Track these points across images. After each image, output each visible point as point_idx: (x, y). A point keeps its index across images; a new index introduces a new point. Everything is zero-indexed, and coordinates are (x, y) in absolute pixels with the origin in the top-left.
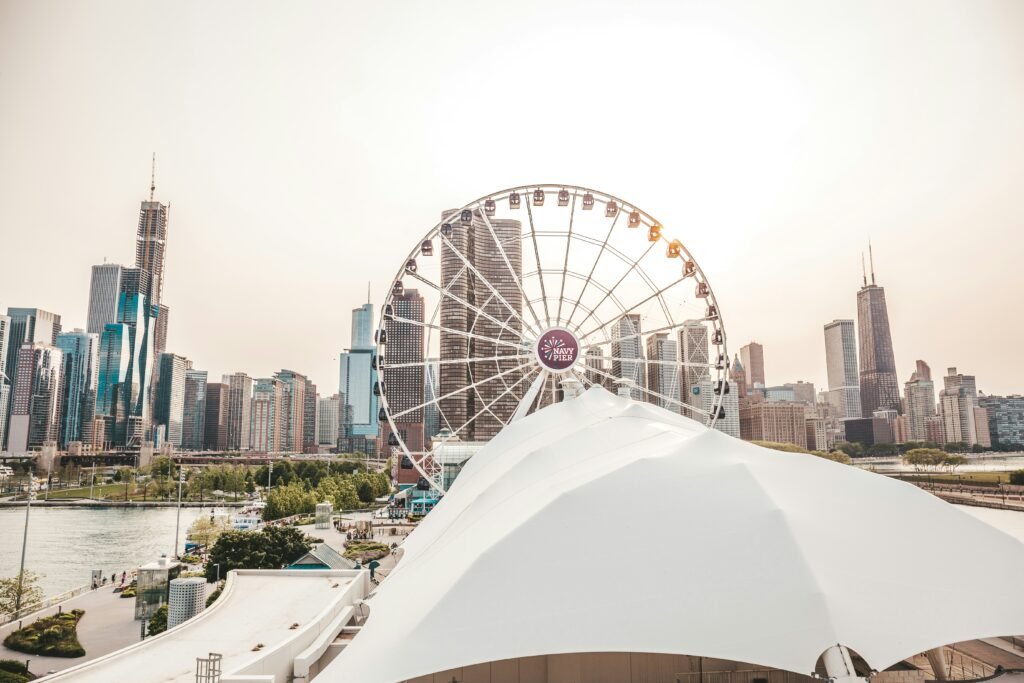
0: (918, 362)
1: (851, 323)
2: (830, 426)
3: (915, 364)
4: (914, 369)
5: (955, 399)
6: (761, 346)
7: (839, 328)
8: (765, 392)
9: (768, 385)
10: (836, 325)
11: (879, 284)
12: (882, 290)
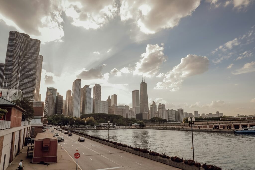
0: (153, 102)
1: (139, 91)
2: (132, 116)
3: (152, 102)
4: (152, 103)
5: (161, 110)
6: (117, 95)
7: (136, 92)
8: (117, 106)
9: (118, 105)
10: (135, 91)
11: (146, 82)
12: (146, 83)
